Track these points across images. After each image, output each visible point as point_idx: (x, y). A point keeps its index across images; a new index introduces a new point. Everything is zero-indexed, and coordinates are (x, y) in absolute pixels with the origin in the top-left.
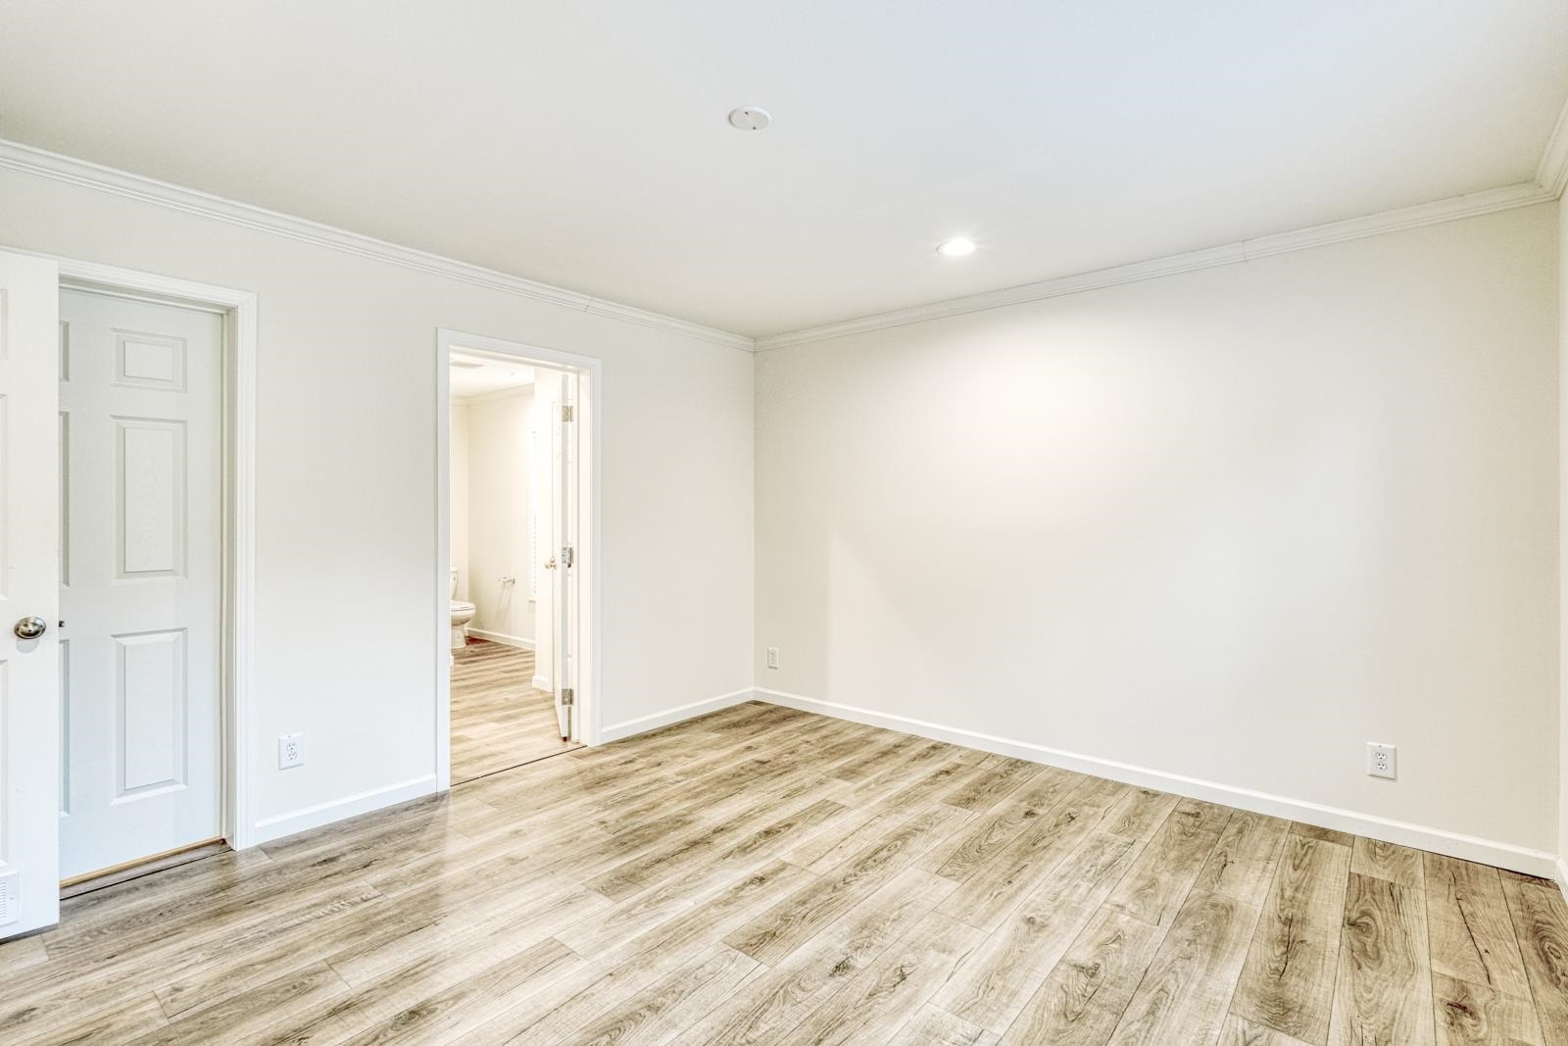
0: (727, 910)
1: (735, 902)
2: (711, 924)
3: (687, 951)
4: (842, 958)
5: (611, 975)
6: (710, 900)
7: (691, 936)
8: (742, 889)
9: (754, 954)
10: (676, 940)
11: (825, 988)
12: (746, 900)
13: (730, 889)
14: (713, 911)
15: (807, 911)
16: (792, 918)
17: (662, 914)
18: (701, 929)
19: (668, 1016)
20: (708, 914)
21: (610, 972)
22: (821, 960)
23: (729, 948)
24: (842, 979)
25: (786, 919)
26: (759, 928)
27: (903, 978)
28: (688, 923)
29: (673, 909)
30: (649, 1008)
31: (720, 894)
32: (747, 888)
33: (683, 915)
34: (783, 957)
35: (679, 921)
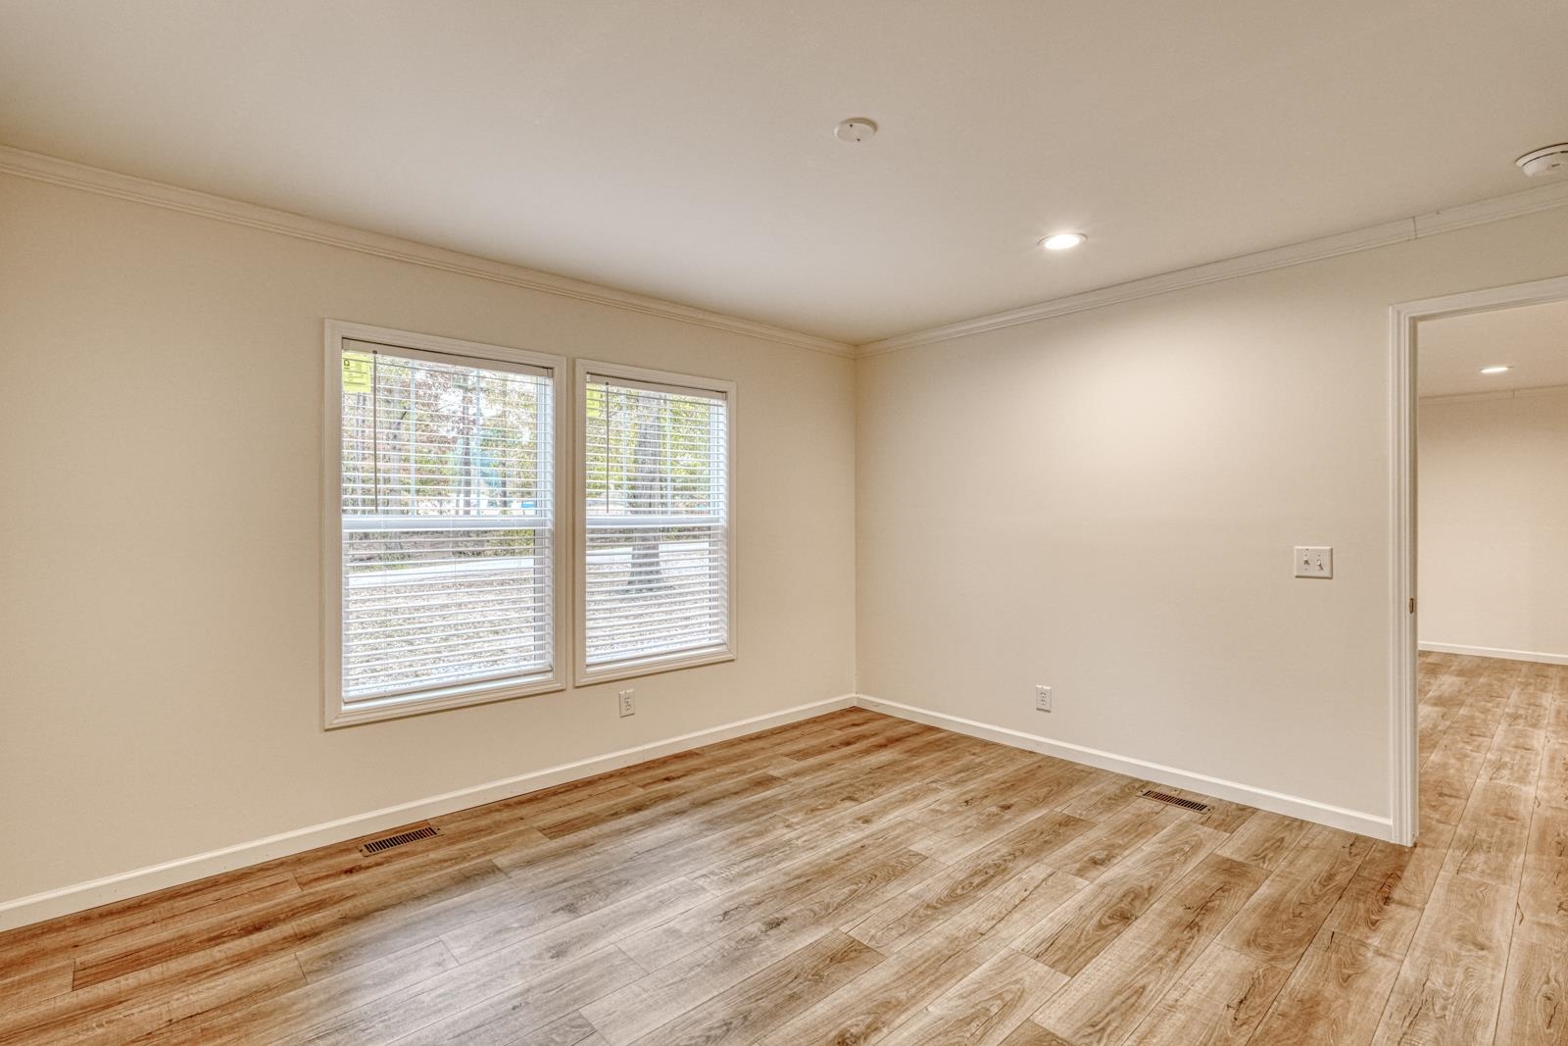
0: (886, 994)
1: (877, 1006)
2: (901, 977)
3: (920, 950)
4: (771, 932)
5: (982, 934)
6: (910, 1013)
7: (919, 966)
8: (868, 1027)
9: (853, 942)
10: (934, 962)
11: (794, 910)
12: (863, 1007)
13: (885, 1030)
14: (903, 996)
15: (792, 985)
16: (810, 977)
17: (961, 997)
18: (910, 972)
19: (918, 902)
20: (908, 991)
21: (985, 937)
22: (792, 931)
23: (878, 950)
24: (777, 916)
25: (817, 977)
26: (848, 969)
27: (726, 913)
28: (927, 981)
29: (952, 1003)
30: (935, 908)
31: (898, 1021)
32: (862, 1028)
33: (938, 992)
34: (826, 937)
35: (940, 986)
